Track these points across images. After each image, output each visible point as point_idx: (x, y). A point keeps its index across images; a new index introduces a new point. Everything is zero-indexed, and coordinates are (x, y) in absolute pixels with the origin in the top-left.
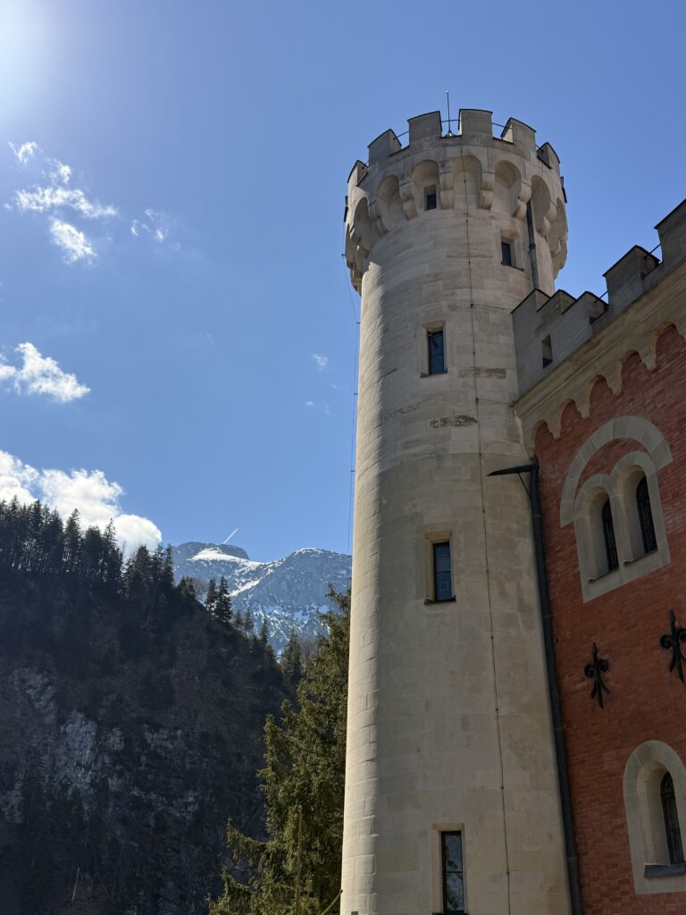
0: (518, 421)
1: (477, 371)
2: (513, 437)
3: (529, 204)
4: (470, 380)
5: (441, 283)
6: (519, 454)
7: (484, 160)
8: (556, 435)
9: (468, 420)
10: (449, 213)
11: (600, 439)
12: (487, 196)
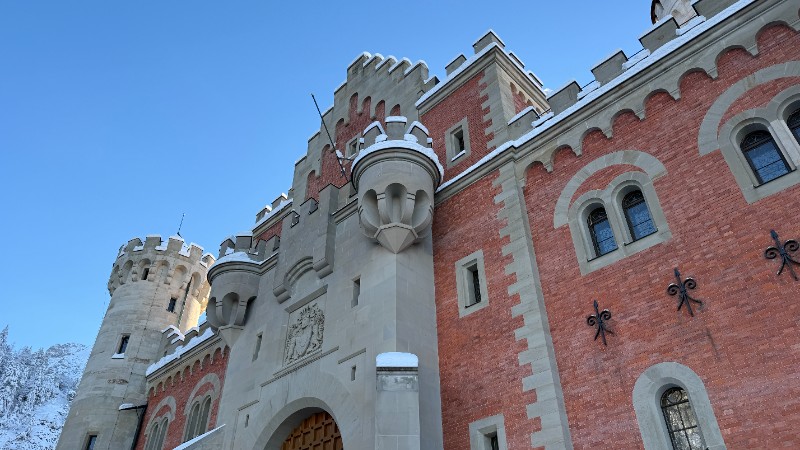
1: (136, 359)
2: (142, 391)
4: (132, 363)
5: (136, 316)
6: (142, 400)
7: (171, 263)
8: (154, 395)
9: (124, 382)
10: (151, 284)
11: (164, 402)
12: (169, 279)
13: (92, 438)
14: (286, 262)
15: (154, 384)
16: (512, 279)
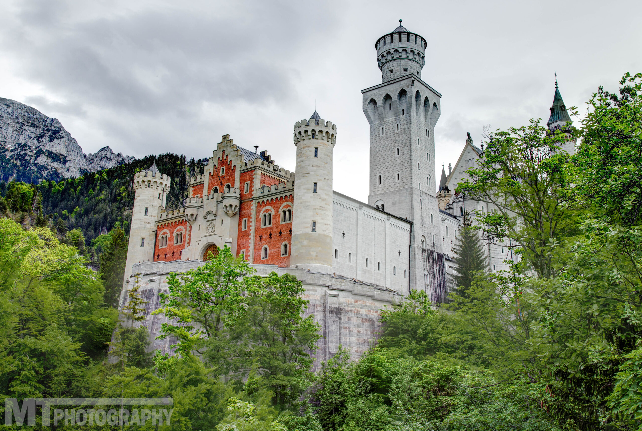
0: (156, 224)
2: (155, 227)
3: (164, 188)
4: (150, 217)
8: (159, 228)
9: (149, 223)
11: (165, 230)
13: (143, 239)
14: (206, 209)
15: (160, 224)
16: (251, 226)
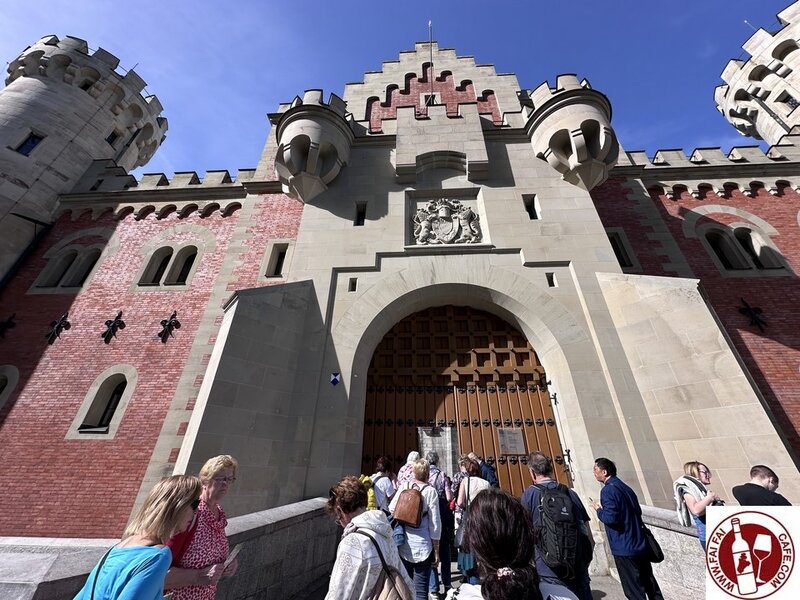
0: (58, 203)
1: (49, 168)
2: (49, 207)
3: (139, 130)
4: (41, 169)
5: (60, 119)
6: (46, 216)
7: (128, 96)
8: (73, 219)
9: (23, 185)
10: (92, 99)
11: (94, 231)
12: (119, 110)
15: (75, 208)
